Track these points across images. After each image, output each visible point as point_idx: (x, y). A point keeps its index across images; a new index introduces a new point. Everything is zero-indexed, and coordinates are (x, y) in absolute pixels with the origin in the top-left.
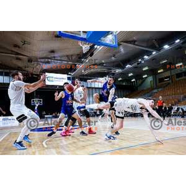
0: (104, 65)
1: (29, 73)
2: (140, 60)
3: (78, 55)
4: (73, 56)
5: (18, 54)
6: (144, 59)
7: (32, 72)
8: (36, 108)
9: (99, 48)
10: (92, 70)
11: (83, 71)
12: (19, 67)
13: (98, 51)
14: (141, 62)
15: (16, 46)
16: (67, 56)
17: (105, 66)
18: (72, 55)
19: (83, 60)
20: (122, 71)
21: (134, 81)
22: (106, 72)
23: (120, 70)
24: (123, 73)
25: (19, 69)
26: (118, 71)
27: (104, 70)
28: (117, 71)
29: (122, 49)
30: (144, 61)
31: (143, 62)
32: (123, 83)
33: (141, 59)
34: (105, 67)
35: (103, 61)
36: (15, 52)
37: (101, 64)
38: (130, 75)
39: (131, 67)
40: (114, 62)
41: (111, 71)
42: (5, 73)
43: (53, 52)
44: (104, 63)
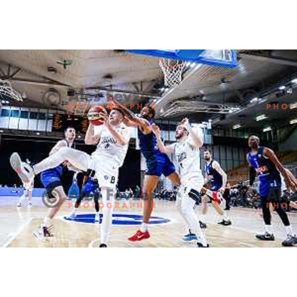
0: (204, 98)
1: (67, 113)
2: (283, 88)
3: (153, 80)
4: (143, 84)
5: (53, 82)
6: (292, 86)
7: (73, 112)
8: (75, 176)
9: (195, 66)
10: (179, 109)
11: (162, 111)
12: (53, 105)
13: (192, 72)
14: (284, 91)
15: (51, 69)
16: (134, 83)
17: (205, 101)
18: (142, 82)
19: (162, 89)
20: (241, 110)
21: (269, 132)
22: (206, 111)
23: (238, 109)
24: (244, 116)
25: (54, 107)
26: (233, 110)
27: (203, 109)
28: (230, 112)
29: (242, 68)
30: (293, 90)
31: (289, 91)
32: (244, 135)
33: (286, 86)
34: (205, 103)
35: (202, 92)
36: (48, 79)
37: (197, 97)
38: (260, 118)
39: (263, 101)
40: (223, 93)
41: (219, 111)
42: (32, 113)
43: (109, 76)
44: (203, 96)
